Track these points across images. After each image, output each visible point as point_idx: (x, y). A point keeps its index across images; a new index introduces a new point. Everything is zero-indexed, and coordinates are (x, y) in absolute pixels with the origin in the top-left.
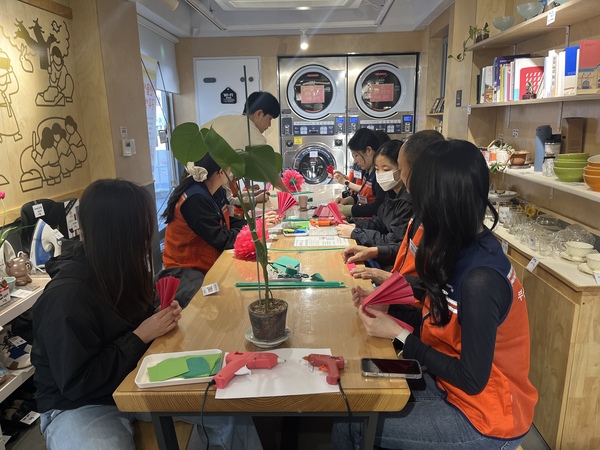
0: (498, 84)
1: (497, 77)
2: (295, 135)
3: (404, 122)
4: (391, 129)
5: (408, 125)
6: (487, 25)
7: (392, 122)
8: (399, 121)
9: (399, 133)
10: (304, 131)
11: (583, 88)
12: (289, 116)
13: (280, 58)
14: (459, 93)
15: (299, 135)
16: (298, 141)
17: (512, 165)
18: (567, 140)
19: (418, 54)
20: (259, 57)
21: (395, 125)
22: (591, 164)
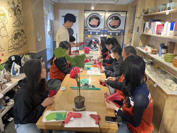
0: (150, 28)
1: (150, 26)
2: (88, 34)
3: (121, 32)
4: (117, 34)
5: (122, 33)
6: (148, 9)
7: (117, 32)
8: (120, 32)
9: (119, 35)
10: (91, 33)
11: (175, 36)
12: (87, 28)
13: (85, 11)
14: (138, 28)
15: (90, 34)
16: (89, 36)
17: (152, 53)
18: (169, 49)
19: (127, 12)
20: (79, 10)
22: (175, 59)
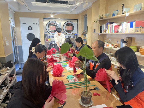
0: (107, 29)
2: (48, 38)
3: (75, 35)
4: (72, 37)
6: (103, 15)
9: (74, 38)
11: (137, 31)
12: (47, 33)
13: (44, 19)
15: (50, 38)
16: (49, 40)
21: (73, 36)
